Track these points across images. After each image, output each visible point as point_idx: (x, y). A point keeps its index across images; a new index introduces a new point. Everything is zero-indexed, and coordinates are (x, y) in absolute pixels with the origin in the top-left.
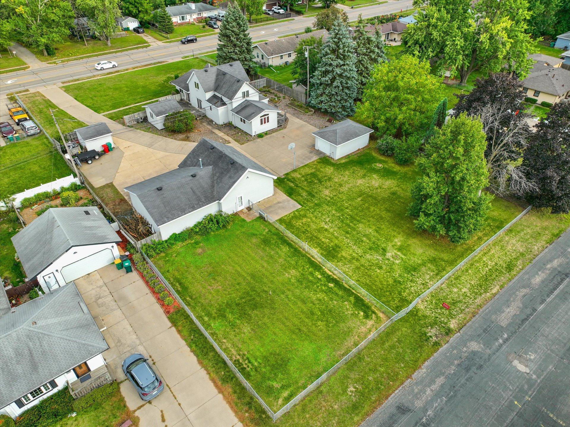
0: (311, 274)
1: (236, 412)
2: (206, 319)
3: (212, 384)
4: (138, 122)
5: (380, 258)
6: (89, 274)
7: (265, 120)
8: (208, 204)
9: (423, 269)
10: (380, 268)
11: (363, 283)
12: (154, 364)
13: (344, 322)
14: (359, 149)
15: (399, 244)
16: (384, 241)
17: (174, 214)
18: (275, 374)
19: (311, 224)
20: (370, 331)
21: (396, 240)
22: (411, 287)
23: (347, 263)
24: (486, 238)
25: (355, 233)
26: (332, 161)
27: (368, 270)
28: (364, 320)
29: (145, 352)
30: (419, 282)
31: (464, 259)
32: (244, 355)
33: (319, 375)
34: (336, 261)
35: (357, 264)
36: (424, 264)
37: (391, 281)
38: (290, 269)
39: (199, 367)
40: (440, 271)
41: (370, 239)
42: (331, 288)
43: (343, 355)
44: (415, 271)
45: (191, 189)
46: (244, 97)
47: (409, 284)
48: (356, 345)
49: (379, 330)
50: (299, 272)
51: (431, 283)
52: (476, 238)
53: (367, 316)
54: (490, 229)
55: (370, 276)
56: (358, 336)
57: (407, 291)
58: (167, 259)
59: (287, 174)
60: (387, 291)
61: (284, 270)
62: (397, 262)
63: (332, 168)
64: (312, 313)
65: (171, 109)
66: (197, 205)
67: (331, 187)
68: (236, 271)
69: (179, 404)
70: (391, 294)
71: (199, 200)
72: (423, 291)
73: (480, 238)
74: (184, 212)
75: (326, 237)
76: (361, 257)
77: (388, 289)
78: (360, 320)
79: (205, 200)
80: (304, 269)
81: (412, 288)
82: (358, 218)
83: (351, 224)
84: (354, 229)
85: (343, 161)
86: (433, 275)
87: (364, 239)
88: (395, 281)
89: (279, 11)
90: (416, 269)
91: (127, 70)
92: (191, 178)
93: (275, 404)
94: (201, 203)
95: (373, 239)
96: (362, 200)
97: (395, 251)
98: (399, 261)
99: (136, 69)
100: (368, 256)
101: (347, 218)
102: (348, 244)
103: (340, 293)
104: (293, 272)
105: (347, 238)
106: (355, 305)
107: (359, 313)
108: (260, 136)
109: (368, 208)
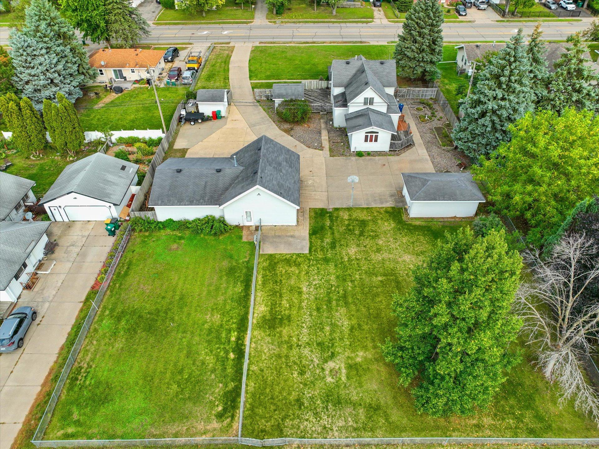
0: (229, 331)
1: (30, 412)
2: (107, 312)
3: (47, 373)
4: (268, 99)
5: (316, 361)
6: (89, 221)
7: (371, 138)
8: (207, 205)
9: (349, 410)
10: (302, 373)
11: (263, 377)
12: (38, 325)
13: (194, 403)
14: (455, 217)
15: (359, 360)
16: (346, 345)
17: (170, 201)
18: (87, 404)
19: (294, 277)
20: (205, 433)
21: (361, 353)
22: (307, 420)
23: (276, 343)
24: (488, 432)
25: (325, 314)
26: (404, 218)
27: (287, 365)
28: (213, 417)
29: (45, 311)
30: (324, 422)
31: (419, 435)
32: (91, 367)
33: (113, 437)
34: (268, 333)
35: (284, 351)
36: (355, 405)
37: (293, 396)
38: (217, 312)
39: (57, 351)
40: (364, 429)
41: (332, 332)
42: (228, 359)
43: (154, 436)
44: (335, 405)
45: (206, 182)
46: (365, 103)
47: (309, 415)
48: (176, 435)
49: (213, 440)
50: (222, 321)
51: (336, 434)
52: (475, 422)
53: (220, 416)
54: (513, 426)
55: (279, 374)
56: (187, 429)
57: (296, 422)
58: (146, 239)
59: (337, 209)
60: (275, 404)
61: (213, 310)
62: (329, 379)
63: (393, 225)
64: (181, 372)
65: (293, 94)
66: (197, 200)
67: (365, 246)
68: (177, 284)
69: (12, 372)
70: (275, 410)
71: (203, 197)
72: (315, 435)
73: (479, 427)
74: (181, 202)
75: (290, 301)
76: (298, 346)
77: (279, 404)
78: (211, 413)
79: (208, 199)
80: (229, 321)
81: (305, 423)
82: (350, 300)
83: (334, 303)
84: (330, 309)
85: (417, 223)
86: (352, 426)
87: (327, 328)
88: (298, 400)
89: (568, 6)
90: (339, 403)
91: (324, 43)
92: (215, 172)
93: (55, 432)
94: (201, 201)
95: (337, 335)
96: (381, 281)
97: (343, 365)
98: (332, 380)
99: (332, 44)
100: (306, 351)
101: (338, 293)
102: (303, 323)
103: (229, 370)
104: (217, 318)
105: (311, 315)
106: (226, 395)
107: (217, 406)
108: (360, 154)
109: (377, 295)
